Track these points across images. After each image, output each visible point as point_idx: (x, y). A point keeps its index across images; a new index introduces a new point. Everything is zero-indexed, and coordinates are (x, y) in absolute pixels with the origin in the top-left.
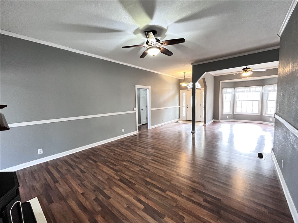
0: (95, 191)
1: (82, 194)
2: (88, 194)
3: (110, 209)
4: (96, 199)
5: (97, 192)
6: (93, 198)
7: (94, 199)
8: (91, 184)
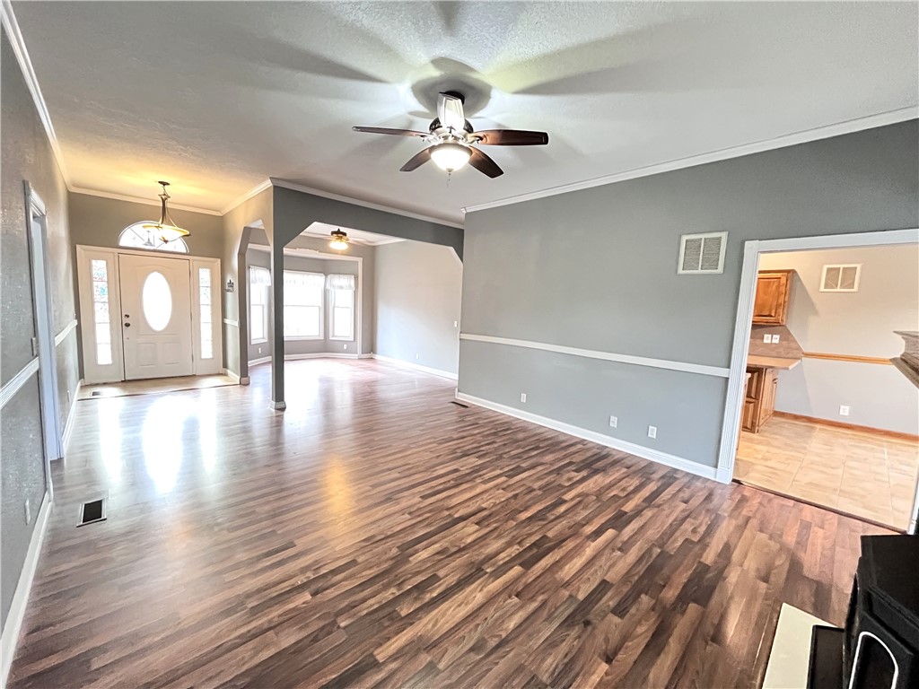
0: (587, 623)
1: (609, 660)
2: (607, 640)
3: (636, 578)
4: (620, 610)
5: (590, 617)
6: (616, 620)
7: (622, 617)
8: (551, 644)
